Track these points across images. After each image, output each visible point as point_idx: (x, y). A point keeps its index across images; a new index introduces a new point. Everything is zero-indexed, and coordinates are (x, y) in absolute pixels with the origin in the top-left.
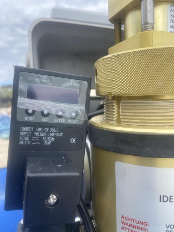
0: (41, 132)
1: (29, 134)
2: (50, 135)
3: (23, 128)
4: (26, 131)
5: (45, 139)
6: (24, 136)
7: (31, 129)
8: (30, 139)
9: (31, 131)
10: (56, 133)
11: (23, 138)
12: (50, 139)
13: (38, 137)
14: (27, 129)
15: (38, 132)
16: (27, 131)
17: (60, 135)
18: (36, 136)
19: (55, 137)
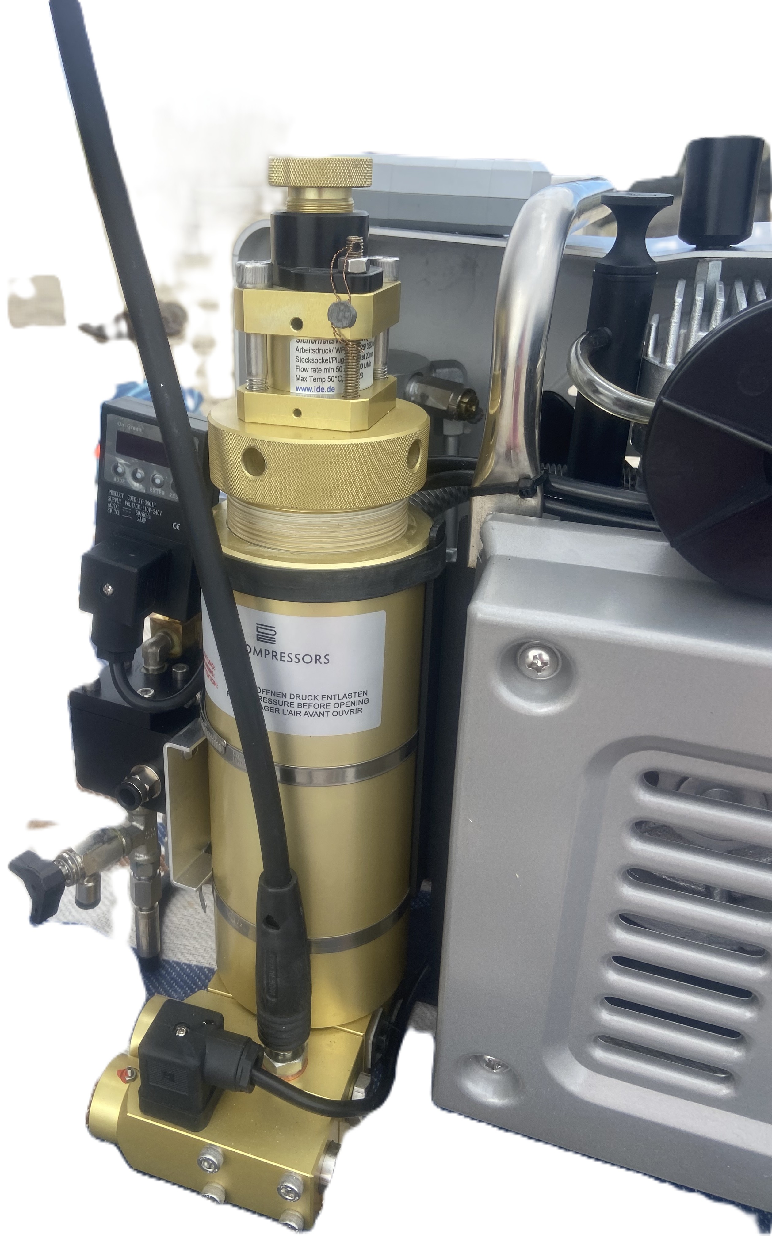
0: (133, 502)
1: (119, 501)
2: (144, 510)
3: (111, 492)
4: (115, 497)
5: (138, 514)
6: (113, 503)
7: (121, 495)
8: (120, 508)
9: (121, 498)
10: (152, 509)
11: (112, 505)
12: (144, 515)
13: (129, 507)
14: (116, 494)
15: (129, 501)
16: (117, 497)
17: (159, 513)
18: (127, 506)
19: (151, 513)
